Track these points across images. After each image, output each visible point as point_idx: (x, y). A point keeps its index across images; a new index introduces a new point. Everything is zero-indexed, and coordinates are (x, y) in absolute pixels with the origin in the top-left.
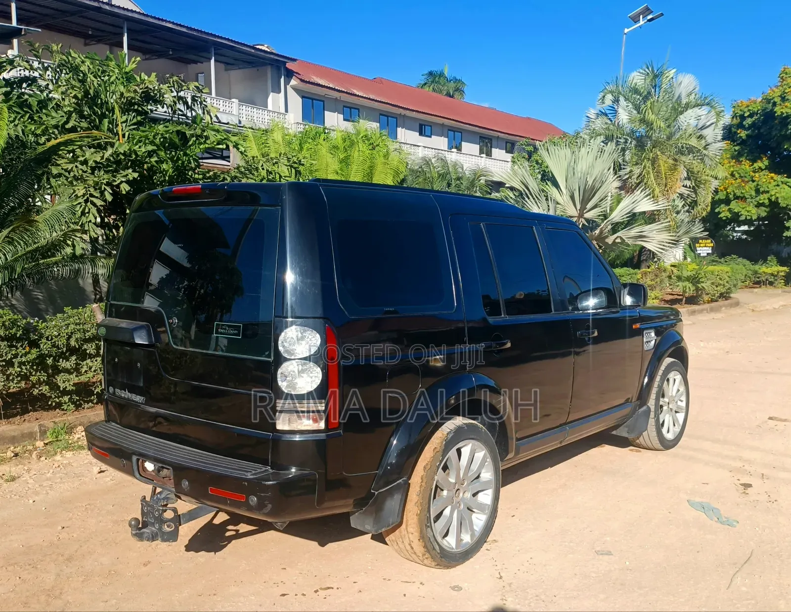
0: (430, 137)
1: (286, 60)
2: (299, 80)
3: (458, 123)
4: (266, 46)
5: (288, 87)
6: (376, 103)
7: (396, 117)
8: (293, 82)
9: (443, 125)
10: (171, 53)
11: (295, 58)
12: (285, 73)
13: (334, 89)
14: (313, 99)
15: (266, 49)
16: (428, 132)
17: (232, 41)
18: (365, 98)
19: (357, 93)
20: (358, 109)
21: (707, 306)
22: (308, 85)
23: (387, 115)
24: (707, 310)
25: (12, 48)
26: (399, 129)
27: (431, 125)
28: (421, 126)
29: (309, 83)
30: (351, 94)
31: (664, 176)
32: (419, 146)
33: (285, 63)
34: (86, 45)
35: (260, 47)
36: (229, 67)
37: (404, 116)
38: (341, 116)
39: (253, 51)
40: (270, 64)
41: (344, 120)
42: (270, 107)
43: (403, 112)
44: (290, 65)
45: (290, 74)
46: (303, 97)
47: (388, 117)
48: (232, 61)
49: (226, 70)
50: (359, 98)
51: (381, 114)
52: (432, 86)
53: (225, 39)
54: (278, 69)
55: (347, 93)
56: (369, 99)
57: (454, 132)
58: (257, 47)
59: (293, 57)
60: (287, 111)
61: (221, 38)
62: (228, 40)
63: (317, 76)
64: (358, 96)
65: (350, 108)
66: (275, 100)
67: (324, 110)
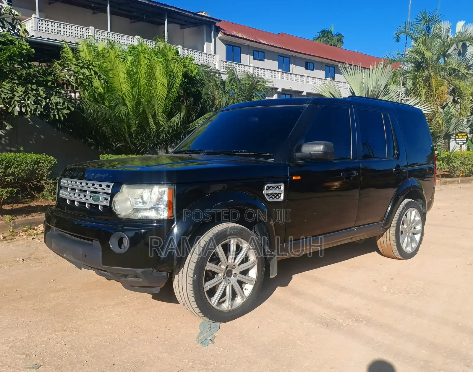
0: (313, 70)
1: (216, 21)
2: (223, 34)
3: (331, 61)
4: (204, 12)
5: (217, 39)
6: (275, 48)
7: (289, 57)
8: (220, 35)
9: (322, 63)
10: (145, 18)
11: (221, 19)
12: (215, 29)
13: (247, 39)
14: (233, 46)
15: (205, 15)
16: (311, 67)
17: (178, 9)
18: (267, 45)
19: (262, 42)
20: (264, 52)
21: (459, 179)
22: (229, 36)
23: (283, 56)
24: (458, 181)
25: (36, 14)
26: (291, 66)
27: (313, 62)
28: (307, 63)
29: (230, 35)
30: (258, 42)
31: (434, 89)
32: (304, 76)
33: (215, 23)
34: (94, 13)
35: (200, 14)
36: (183, 26)
37: (295, 57)
38: (252, 57)
39: (192, 15)
40: (206, 24)
41: (254, 59)
42: (205, 51)
43: (294, 54)
44: (217, 24)
45: (218, 30)
46: (226, 45)
47: (284, 57)
48: (183, 23)
49: (182, 28)
50: (263, 45)
51: (279, 56)
52: (322, 39)
53: (173, 7)
54: (210, 26)
55: (255, 42)
56: (270, 45)
57: (330, 67)
58: (199, 13)
59: (219, 19)
60: (215, 53)
61: (171, 7)
62: (175, 8)
63: (236, 31)
64: (263, 44)
65: (258, 52)
66: (208, 47)
67: (240, 53)
